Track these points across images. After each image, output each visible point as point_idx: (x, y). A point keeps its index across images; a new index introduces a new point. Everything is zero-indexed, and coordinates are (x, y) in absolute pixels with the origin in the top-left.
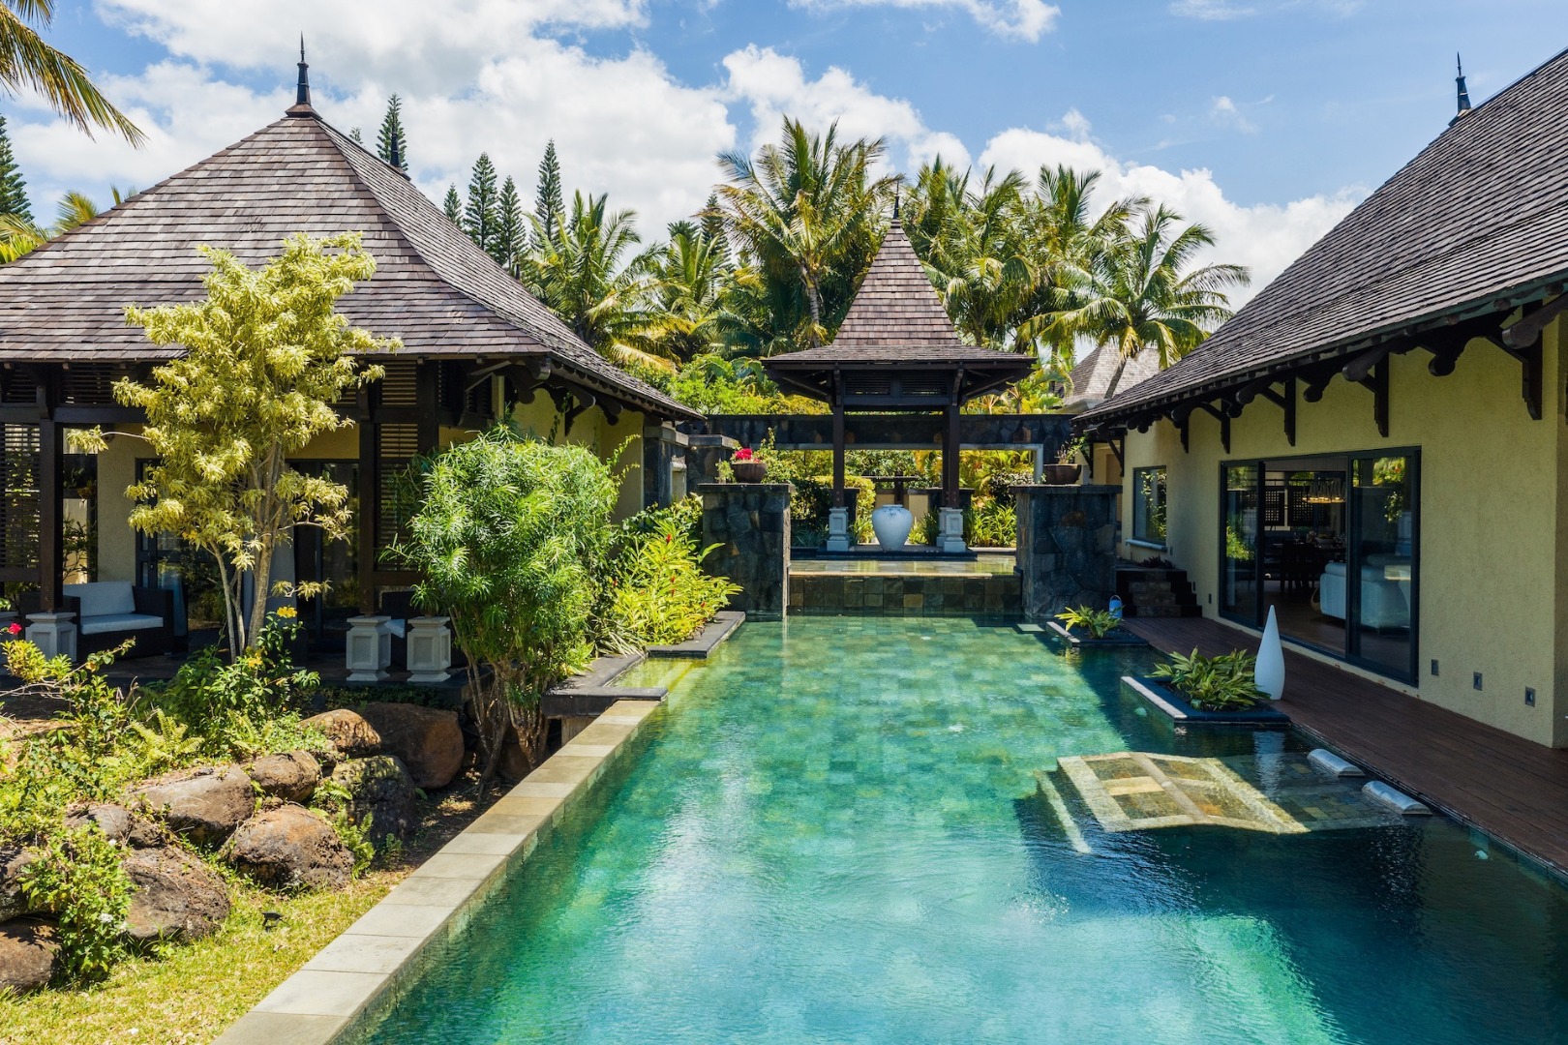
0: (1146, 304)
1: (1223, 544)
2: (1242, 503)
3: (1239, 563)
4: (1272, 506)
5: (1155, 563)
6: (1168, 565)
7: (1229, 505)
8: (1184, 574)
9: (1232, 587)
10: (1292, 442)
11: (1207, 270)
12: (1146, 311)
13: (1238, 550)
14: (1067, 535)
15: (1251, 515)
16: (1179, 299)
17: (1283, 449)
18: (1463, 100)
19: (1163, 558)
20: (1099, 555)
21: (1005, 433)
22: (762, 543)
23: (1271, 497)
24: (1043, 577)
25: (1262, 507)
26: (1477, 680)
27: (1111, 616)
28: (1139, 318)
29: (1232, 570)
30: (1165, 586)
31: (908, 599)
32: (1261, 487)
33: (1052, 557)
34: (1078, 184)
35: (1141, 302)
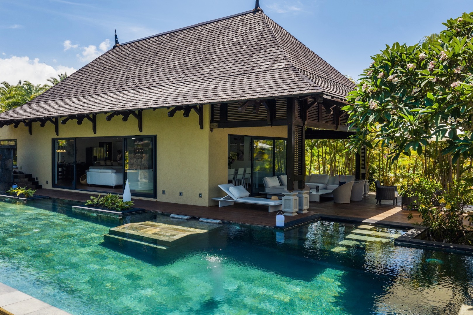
8: (30, 175)
18: (117, 41)
26: (181, 194)
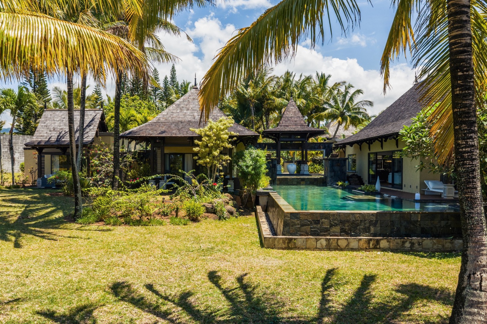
0: (345, 111)
1: (369, 171)
2: (373, 163)
3: (372, 175)
4: (379, 164)
5: (354, 175)
6: (357, 175)
7: (370, 163)
8: (360, 177)
9: (371, 179)
10: (382, 149)
11: (362, 102)
12: (345, 112)
13: (372, 173)
14: (336, 168)
15: (374, 166)
16: (353, 109)
17: (381, 150)
19: (355, 174)
20: (344, 173)
21: (316, 147)
22: (272, 171)
23: (379, 162)
24: (331, 177)
25: (377, 164)
26: (410, 186)
27: (347, 183)
28: (342, 115)
29: (371, 176)
30: (356, 179)
31: (302, 182)
32: (376, 160)
33: (333, 173)
34: (326, 77)
35: (343, 110)
